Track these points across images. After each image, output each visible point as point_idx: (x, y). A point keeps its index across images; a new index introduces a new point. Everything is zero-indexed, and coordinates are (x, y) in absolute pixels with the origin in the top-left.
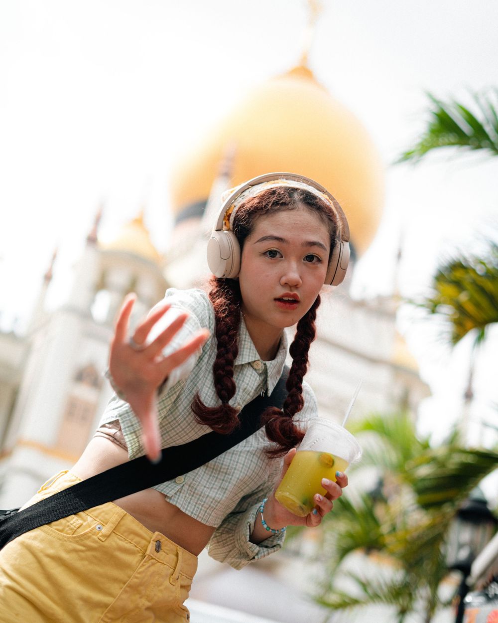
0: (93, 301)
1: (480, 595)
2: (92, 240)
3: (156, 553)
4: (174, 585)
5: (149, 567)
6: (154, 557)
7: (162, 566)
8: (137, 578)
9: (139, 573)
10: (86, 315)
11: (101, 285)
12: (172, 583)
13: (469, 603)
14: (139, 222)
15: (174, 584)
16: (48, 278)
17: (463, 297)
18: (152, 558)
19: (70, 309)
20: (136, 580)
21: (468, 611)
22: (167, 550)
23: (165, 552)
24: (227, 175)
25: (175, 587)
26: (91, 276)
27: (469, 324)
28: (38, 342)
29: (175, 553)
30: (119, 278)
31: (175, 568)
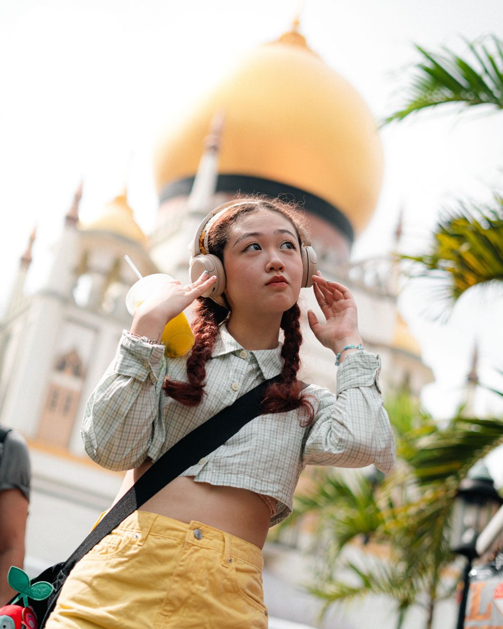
0: (75, 285)
1: (484, 568)
2: (72, 220)
3: (196, 540)
4: (227, 568)
5: (192, 553)
6: (195, 544)
7: (207, 551)
8: (181, 566)
9: (183, 561)
10: (67, 300)
11: (83, 267)
12: (225, 565)
13: (475, 577)
14: (122, 200)
15: (227, 566)
16: (26, 261)
17: (464, 248)
18: (193, 545)
19: (49, 294)
20: (181, 568)
21: (473, 584)
22: (210, 536)
23: (207, 538)
24: (215, 149)
25: (228, 569)
26: (73, 259)
27: (470, 278)
28: (17, 328)
29: (222, 538)
30: (102, 260)
31: (224, 551)
